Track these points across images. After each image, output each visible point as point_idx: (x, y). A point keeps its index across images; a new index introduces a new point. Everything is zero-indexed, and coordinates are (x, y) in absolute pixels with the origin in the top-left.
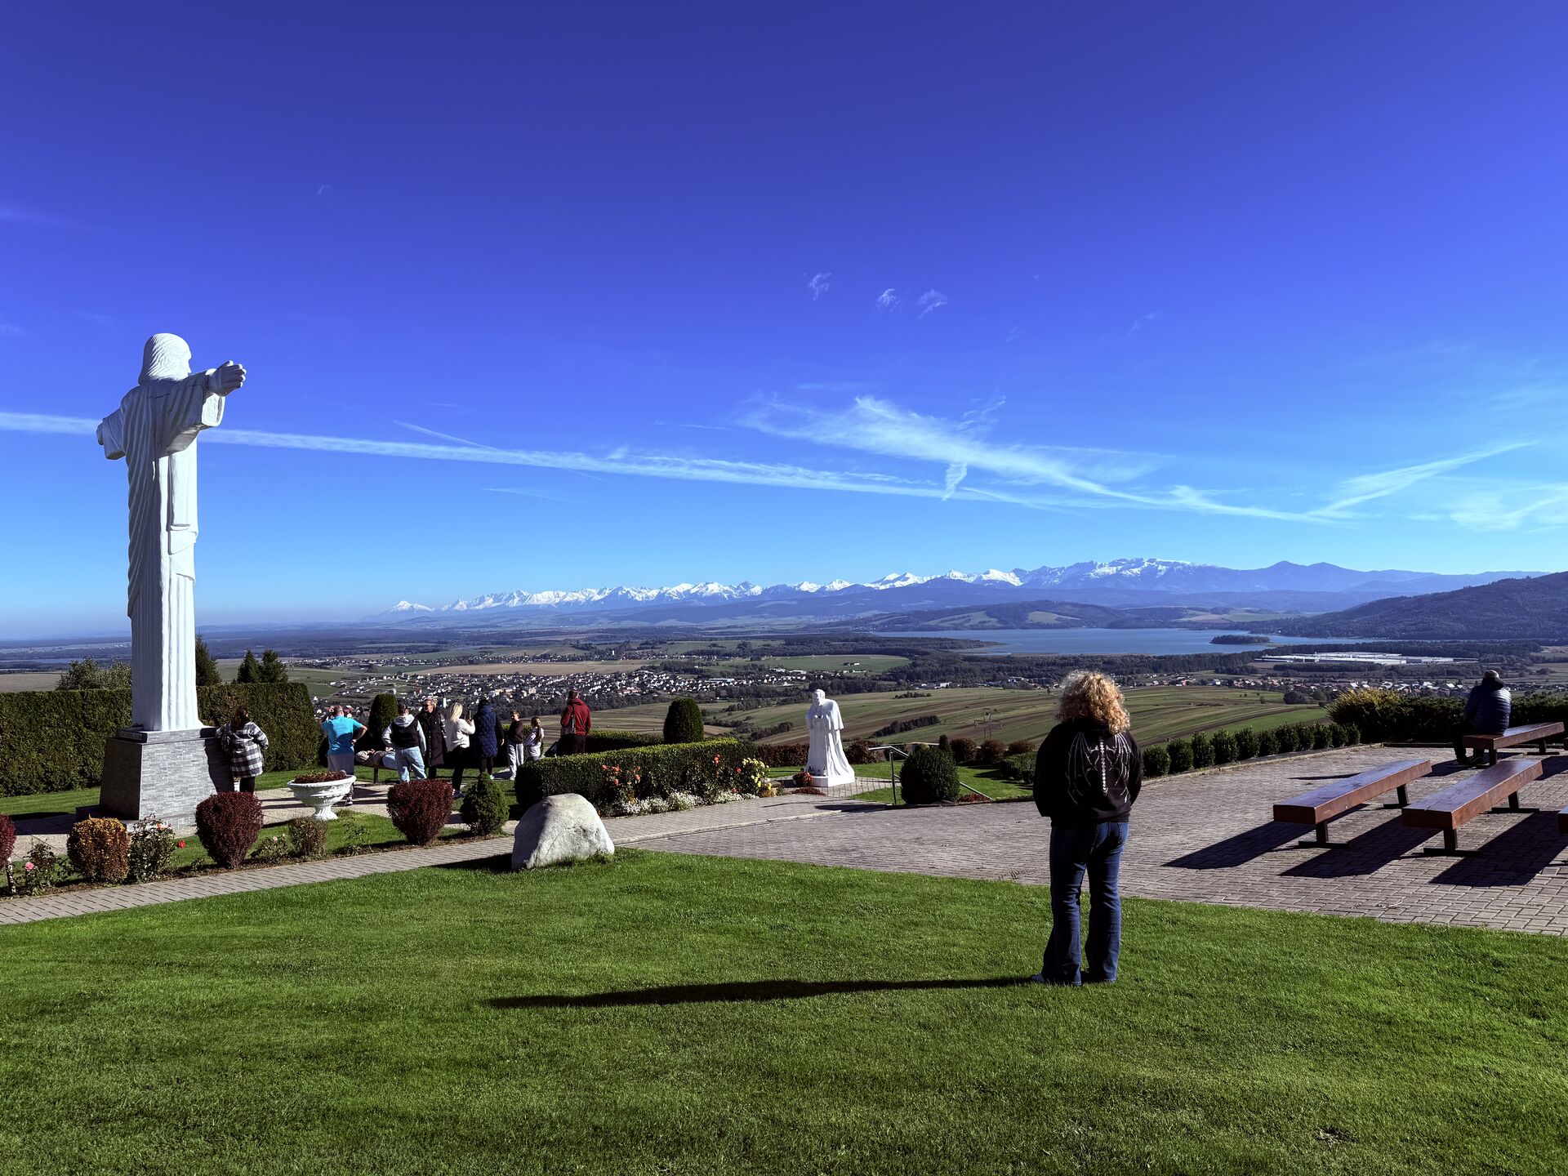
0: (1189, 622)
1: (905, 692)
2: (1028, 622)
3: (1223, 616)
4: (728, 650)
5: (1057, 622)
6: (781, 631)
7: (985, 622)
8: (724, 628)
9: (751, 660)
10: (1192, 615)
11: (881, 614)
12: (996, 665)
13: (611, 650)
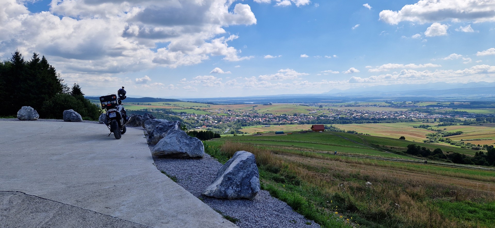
13: (398, 104)
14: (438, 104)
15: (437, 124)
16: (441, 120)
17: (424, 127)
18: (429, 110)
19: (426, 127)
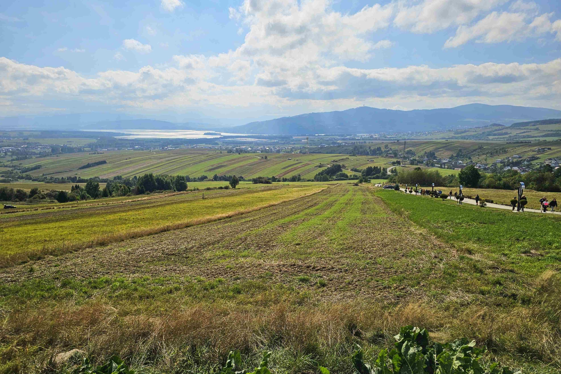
1: (94, 152)
9: (24, 140)
12: (131, 142)
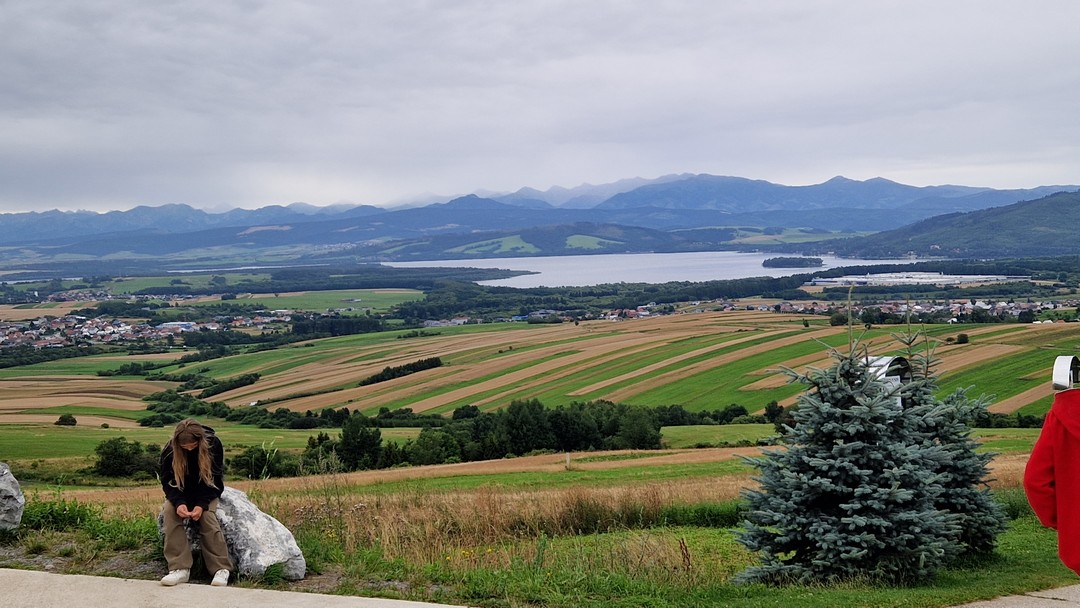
0: (740, 244)
2: (567, 247)
3: (777, 237)
4: (195, 287)
5: (599, 247)
6: (268, 264)
7: (518, 248)
8: (194, 261)
9: (223, 298)
10: (744, 236)
11: (394, 241)
13: (34, 290)
14: (176, 285)
15: (179, 355)
16: (191, 340)
17: (134, 370)
18: (146, 306)
19: (142, 372)
